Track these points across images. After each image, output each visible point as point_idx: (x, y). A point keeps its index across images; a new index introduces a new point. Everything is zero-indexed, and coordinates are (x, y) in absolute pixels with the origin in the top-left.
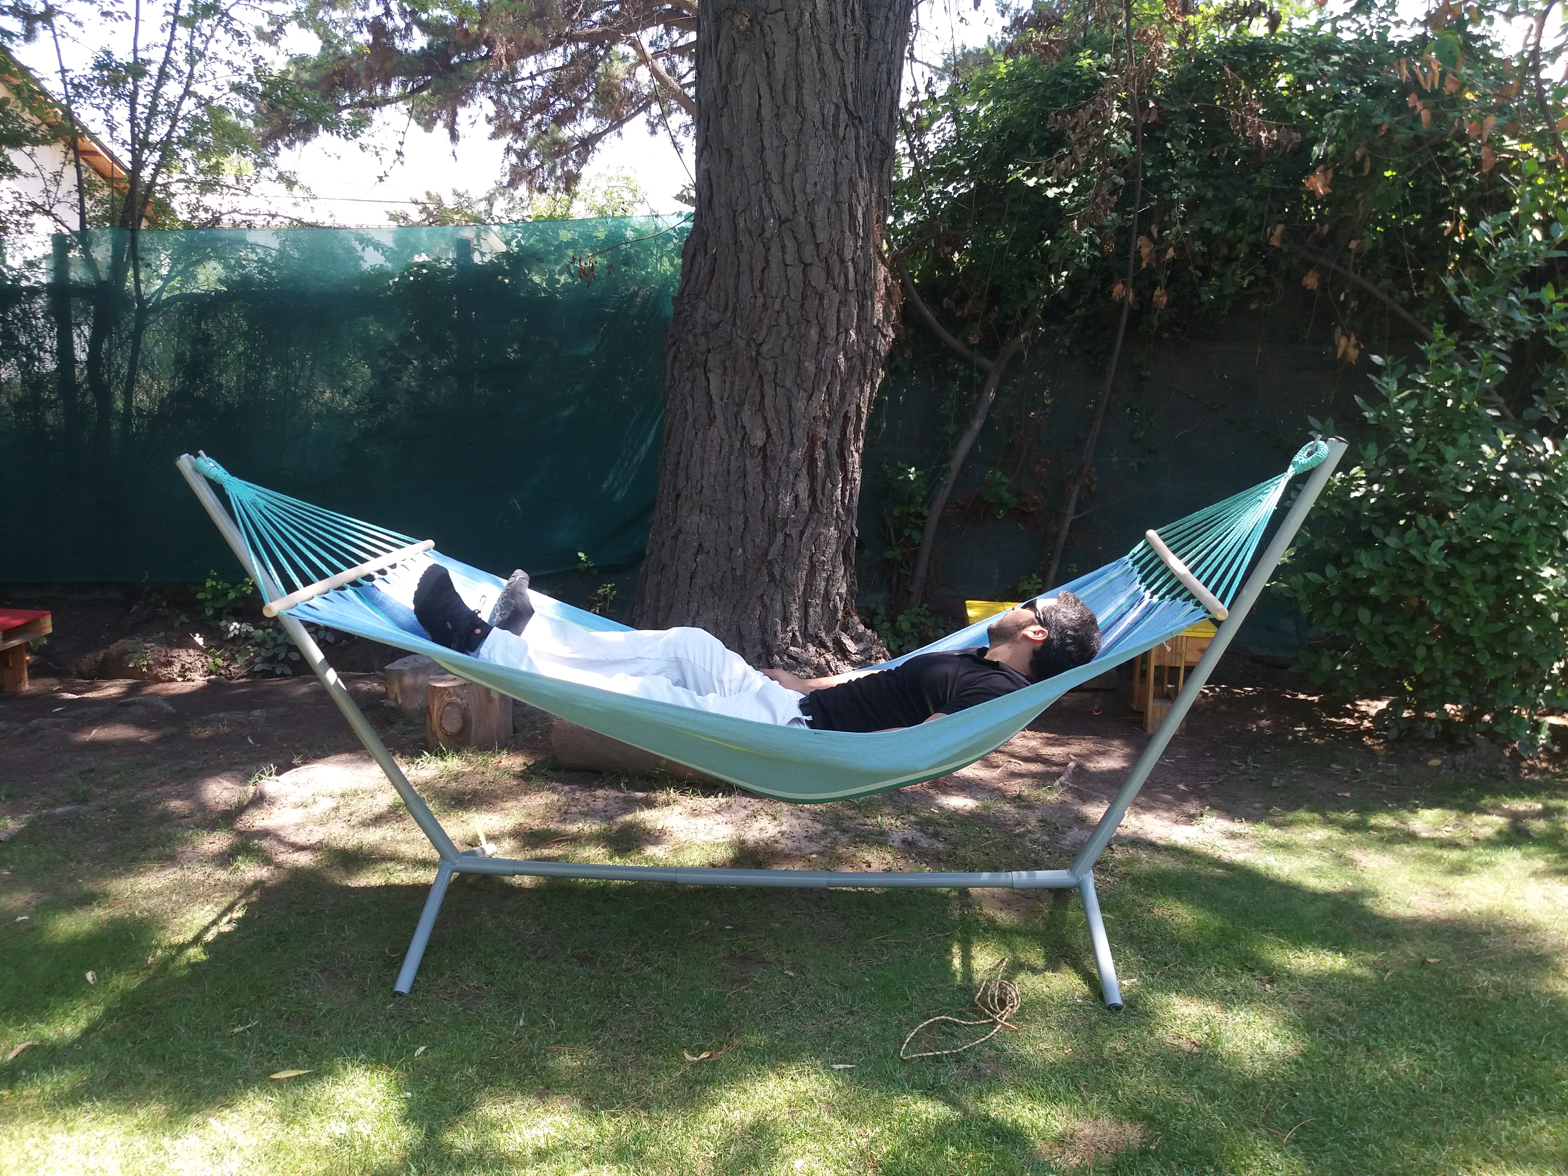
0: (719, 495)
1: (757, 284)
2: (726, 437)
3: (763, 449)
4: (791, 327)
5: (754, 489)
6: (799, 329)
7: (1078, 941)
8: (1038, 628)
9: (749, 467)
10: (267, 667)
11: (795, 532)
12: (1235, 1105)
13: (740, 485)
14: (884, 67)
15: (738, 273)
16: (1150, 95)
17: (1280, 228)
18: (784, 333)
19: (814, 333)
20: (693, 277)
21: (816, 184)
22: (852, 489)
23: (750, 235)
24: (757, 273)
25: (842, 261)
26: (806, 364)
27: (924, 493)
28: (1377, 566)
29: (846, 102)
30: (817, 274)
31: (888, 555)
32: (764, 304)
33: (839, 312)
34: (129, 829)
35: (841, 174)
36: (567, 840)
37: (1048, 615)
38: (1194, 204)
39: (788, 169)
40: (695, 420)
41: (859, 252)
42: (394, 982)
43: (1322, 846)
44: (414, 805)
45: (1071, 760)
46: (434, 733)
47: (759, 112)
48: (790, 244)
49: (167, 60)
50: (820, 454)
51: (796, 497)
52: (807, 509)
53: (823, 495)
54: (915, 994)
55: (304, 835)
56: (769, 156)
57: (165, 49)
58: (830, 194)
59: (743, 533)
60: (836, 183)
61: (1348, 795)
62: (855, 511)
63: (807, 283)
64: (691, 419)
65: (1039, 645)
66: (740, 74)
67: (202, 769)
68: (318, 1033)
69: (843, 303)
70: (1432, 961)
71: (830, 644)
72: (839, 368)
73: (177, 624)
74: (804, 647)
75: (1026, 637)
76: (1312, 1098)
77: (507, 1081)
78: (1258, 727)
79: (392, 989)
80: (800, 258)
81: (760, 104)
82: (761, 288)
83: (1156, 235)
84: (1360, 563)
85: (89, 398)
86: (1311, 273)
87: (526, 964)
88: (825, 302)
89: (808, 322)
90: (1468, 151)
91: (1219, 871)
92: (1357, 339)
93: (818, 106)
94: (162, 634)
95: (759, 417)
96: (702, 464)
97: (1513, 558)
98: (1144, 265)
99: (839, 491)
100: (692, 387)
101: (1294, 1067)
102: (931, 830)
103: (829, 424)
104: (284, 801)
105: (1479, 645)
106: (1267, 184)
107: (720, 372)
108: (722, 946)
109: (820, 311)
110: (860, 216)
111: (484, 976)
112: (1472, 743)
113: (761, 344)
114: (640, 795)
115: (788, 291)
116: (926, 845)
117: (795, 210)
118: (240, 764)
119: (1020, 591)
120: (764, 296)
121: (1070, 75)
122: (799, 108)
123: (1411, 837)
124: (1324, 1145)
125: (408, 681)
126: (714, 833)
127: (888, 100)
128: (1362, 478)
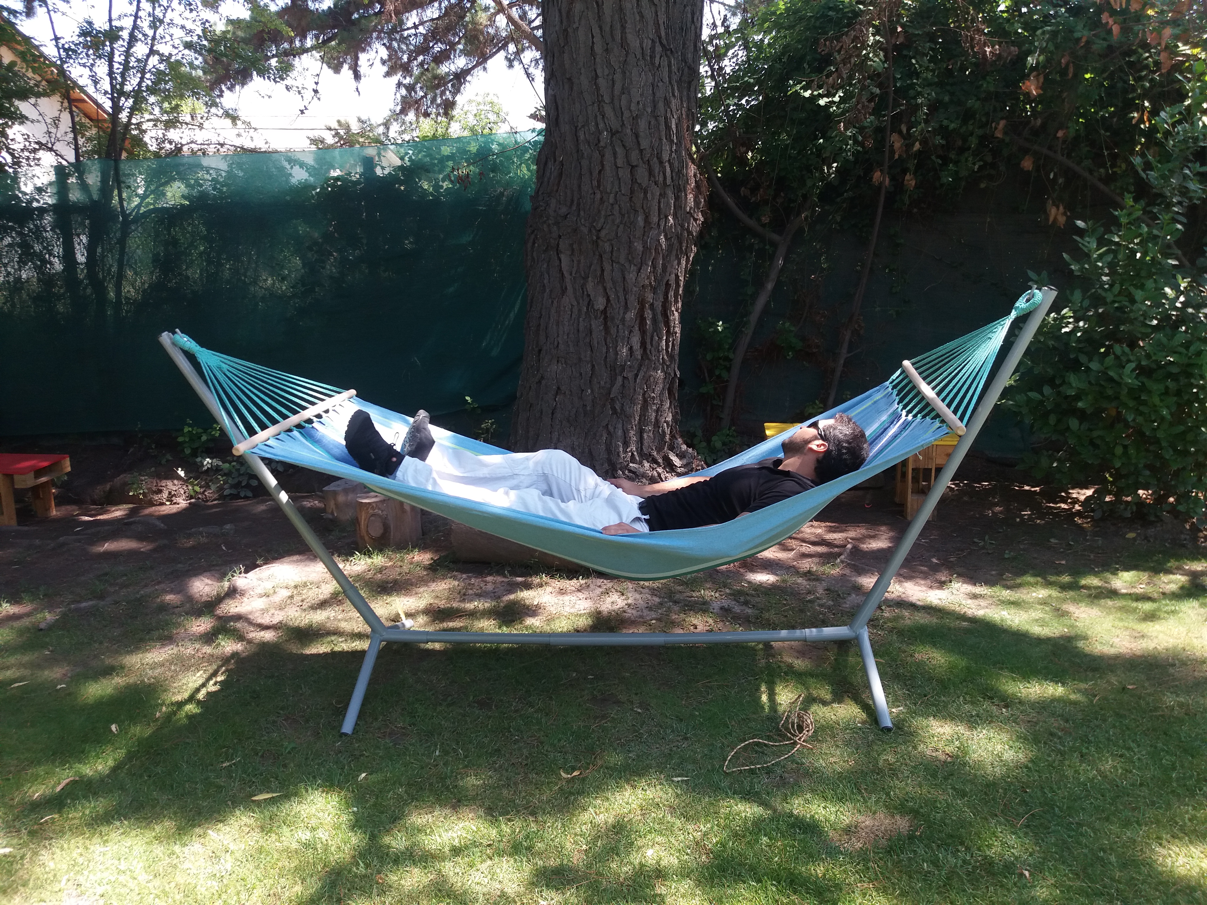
0: (572, 349)
1: (595, 183)
2: (575, 303)
3: (604, 312)
4: (623, 215)
5: (598, 343)
6: (629, 217)
7: (857, 680)
8: (820, 442)
9: (593, 326)
10: (234, 491)
11: (630, 375)
12: (980, 801)
13: (588, 340)
14: (689, 9)
15: (581, 175)
16: (898, 22)
17: (1002, 123)
18: (618, 221)
19: (640, 220)
20: (546, 179)
21: (638, 103)
22: (673, 340)
23: (589, 145)
24: (595, 174)
25: (661, 163)
26: (635, 244)
27: (730, 341)
28: (1083, 385)
29: (660, 38)
30: (642, 173)
31: (704, 390)
32: (601, 199)
33: (659, 202)
34: (136, 617)
35: (658, 95)
36: (466, 615)
37: (828, 432)
38: (934, 107)
39: (617, 92)
40: (551, 291)
41: (673, 154)
42: (341, 725)
43: (1044, 602)
44: (350, 592)
45: (849, 543)
46: (362, 538)
47: (592, 48)
48: (620, 151)
49: (135, 27)
50: (648, 314)
51: (631, 349)
52: (639, 357)
53: (652, 345)
54: (733, 723)
55: (268, 618)
56: (601, 82)
57: (133, 18)
58: (649, 110)
59: (591, 377)
60: (654, 101)
61: (1064, 562)
62: (677, 358)
63: (634, 180)
64: (548, 290)
65: (821, 455)
66: (577, 19)
67: (188, 571)
68: (285, 766)
69: (663, 195)
70: (1130, 687)
71: (660, 461)
72: (661, 246)
73: (163, 461)
74: (641, 463)
75: (811, 450)
76: (1039, 794)
77: (428, 797)
78: (993, 512)
79: (339, 731)
80: (628, 161)
81: (593, 42)
82: (599, 186)
83: (905, 131)
84: (1070, 384)
85: (89, 291)
86: (1027, 157)
87: (439, 709)
88: (649, 195)
89: (636, 211)
90: (1150, 56)
91: (965, 624)
92: (1064, 208)
93: (638, 41)
94: (153, 469)
95: (600, 287)
96: (558, 324)
97: (1189, 375)
98: (896, 156)
99: (664, 343)
100: (548, 266)
101: (1025, 770)
102: (742, 599)
103: (654, 290)
104: (252, 593)
105: (1164, 444)
106: (992, 89)
107: (569, 253)
108: (586, 692)
109: (645, 202)
110: (674, 127)
111: (408, 719)
112: (1160, 519)
113: (599, 231)
114: (520, 579)
115: (620, 187)
116: (738, 611)
117: (623, 124)
118: (217, 565)
119: (806, 414)
120: (601, 193)
121: (835, 9)
122: (624, 44)
123: (1113, 594)
124: (1049, 828)
125: (341, 498)
126: (577, 606)
127: (693, 35)
128: (1070, 317)
